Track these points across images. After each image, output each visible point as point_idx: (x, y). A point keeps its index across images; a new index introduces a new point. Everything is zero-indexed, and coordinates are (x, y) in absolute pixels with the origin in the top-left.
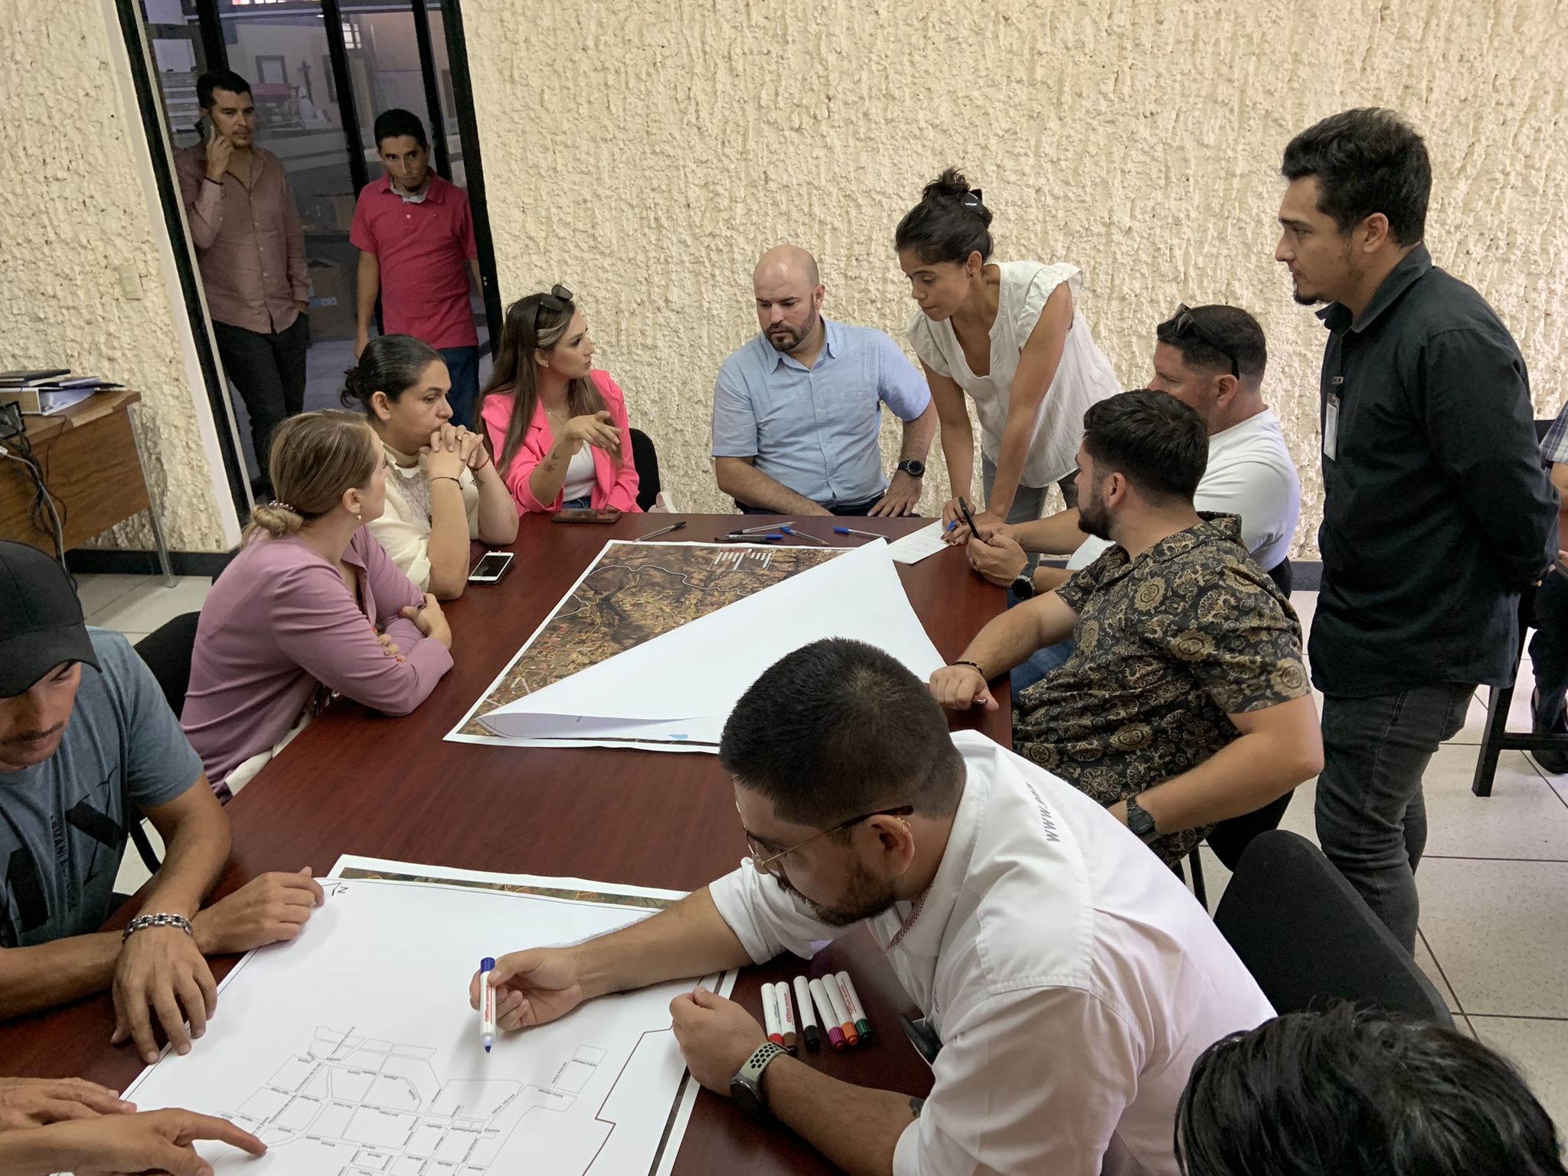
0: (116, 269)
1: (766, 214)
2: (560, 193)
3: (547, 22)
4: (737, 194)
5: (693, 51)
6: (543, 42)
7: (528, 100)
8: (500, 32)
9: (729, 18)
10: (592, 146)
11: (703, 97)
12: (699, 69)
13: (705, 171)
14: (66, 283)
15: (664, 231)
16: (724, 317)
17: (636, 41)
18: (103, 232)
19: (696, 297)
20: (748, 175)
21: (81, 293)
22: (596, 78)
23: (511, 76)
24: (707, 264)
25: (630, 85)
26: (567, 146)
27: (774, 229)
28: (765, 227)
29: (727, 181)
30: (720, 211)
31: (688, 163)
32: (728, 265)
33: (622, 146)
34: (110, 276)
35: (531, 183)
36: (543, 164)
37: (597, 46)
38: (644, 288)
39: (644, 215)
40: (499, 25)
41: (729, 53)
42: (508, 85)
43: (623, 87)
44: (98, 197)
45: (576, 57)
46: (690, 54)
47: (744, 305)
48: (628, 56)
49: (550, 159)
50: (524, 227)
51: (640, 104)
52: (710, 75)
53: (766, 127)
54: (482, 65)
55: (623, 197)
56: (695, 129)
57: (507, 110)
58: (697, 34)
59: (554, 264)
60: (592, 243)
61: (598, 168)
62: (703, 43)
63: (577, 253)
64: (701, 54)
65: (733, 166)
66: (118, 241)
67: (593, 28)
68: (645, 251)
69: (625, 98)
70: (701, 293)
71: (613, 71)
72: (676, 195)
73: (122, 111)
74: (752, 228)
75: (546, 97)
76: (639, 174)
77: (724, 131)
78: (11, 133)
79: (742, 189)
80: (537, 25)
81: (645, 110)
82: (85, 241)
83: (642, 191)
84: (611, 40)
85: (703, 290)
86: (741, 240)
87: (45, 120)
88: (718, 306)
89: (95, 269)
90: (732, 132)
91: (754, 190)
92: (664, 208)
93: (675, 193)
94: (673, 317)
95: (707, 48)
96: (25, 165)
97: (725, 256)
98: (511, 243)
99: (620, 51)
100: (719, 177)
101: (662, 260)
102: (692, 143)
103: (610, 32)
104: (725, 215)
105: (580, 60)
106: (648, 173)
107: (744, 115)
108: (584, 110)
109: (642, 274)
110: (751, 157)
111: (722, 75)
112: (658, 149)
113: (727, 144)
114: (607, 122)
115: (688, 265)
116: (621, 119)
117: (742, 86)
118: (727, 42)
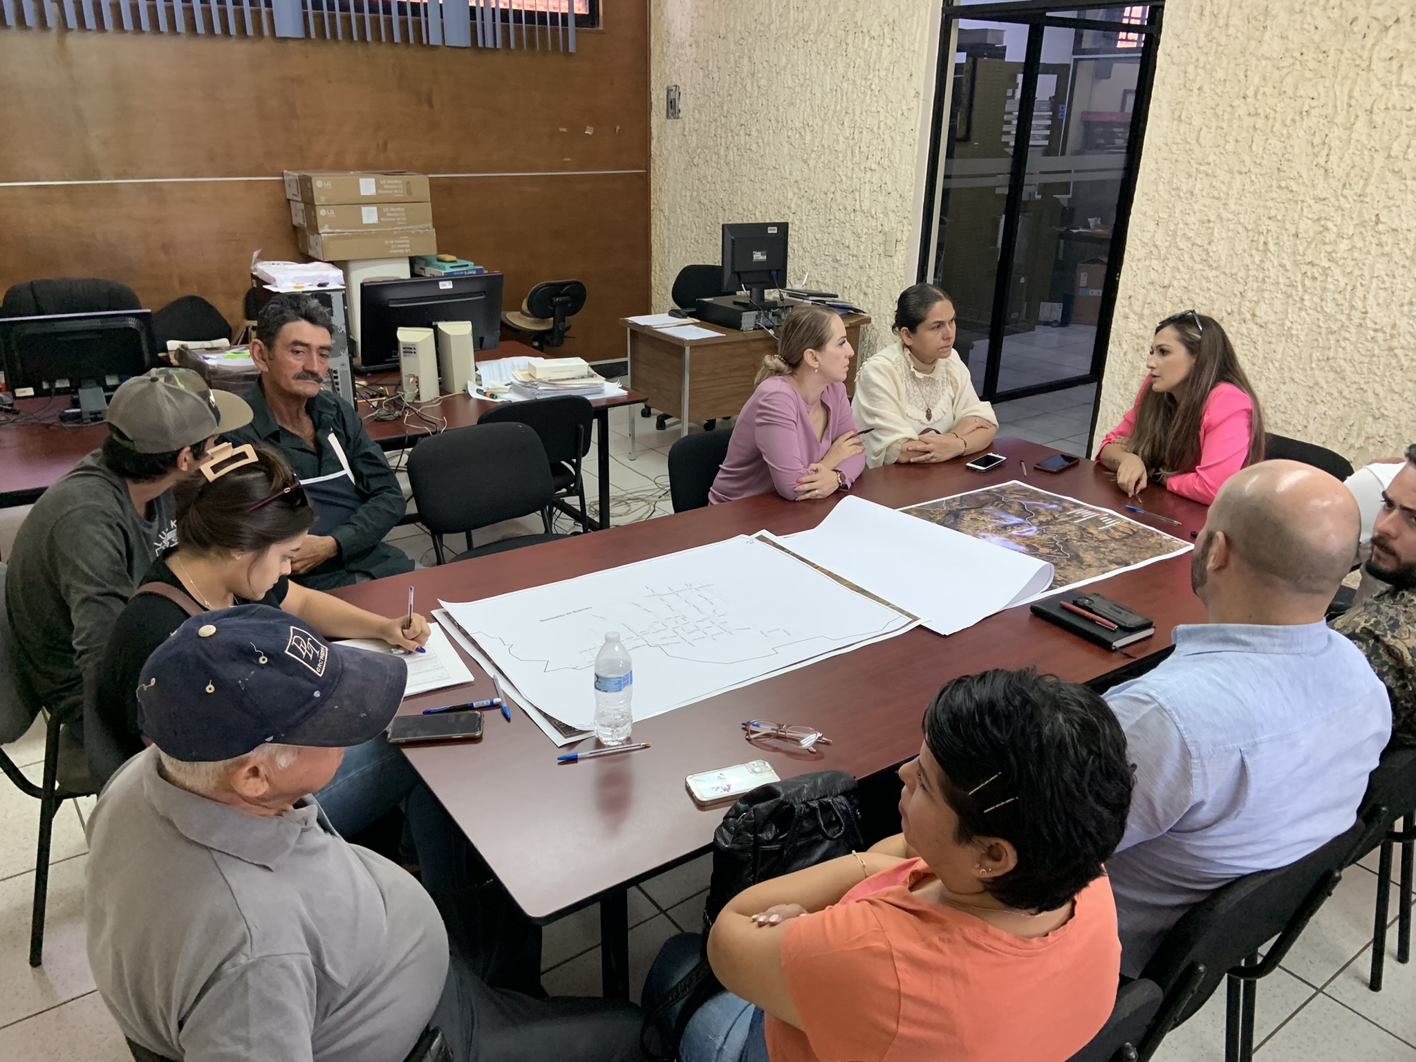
0: (885, 234)
1: (1368, 252)
2: (1191, 212)
3: (1220, 74)
4: (1345, 231)
5: (1339, 103)
6: (1213, 90)
7: (1187, 136)
8: (1182, 81)
9: (1380, 77)
10: (1228, 176)
11: (1338, 143)
12: (1340, 119)
13: (1322, 207)
14: (857, 239)
15: (1269, 254)
16: (1302, 338)
17: (1290, 92)
18: (885, 208)
19: (1280, 316)
20: (1360, 214)
21: (862, 247)
22: (1247, 121)
23: (1180, 116)
24: (1300, 288)
25: (1275, 129)
26: (1207, 175)
27: (1372, 267)
28: (1364, 264)
29: (1339, 219)
30: (1325, 244)
31: (1308, 199)
32: (1319, 291)
33: (1253, 178)
34: (881, 238)
35: (1170, 202)
36: (1184, 188)
37: (1256, 95)
38: (1237, 301)
39: (1255, 239)
40: (1182, 75)
41: (1372, 107)
42: (1175, 123)
43: (1268, 131)
44: (889, 185)
45: (1236, 103)
46: (1335, 106)
47: (1323, 330)
48: (1282, 104)
49: (1191, 184)
50: (1154, 236)
51: (1279, 144)
52: (1348, 125)
53: (1389, 175)
54: (1160, 106)
55: (1242, 221)
56: (1322, 170)
57: (1169, 143)
58: (1346, 90)
59: (1168, 269)
60: (1204, 256)
61: (1228, 194)
62: (1351, 97)
63: (1190, 263)
64: (1345, 106)
65: (1348, 206)
66: (892, 215)
67: (1257, 80)
68: (1247, 268)
69: (1267, 139)
70: (1287, 313)
71: (1262, 115)
72: (1288, 225)
73: (919, 126)
74: (1353, 263)
75: (1202, 133)
76: (1261, 203)
77: (1348, 175)
78: (856, 136)
79: (1351, 227)
80: (1212, 76)
81: (1282, 150)
82: (873, 213)
83: (1260, 219)
84: (1268, 90)
85: (1290, 310)
86: (1337, 272)
87: (875, 129)
88: (1299, 327)
89: (874, 232)
90: (1356, 176)
91: (1363, 230)
92: (1275, 235)
93: (1288, 223)
94: (1256, 329)
95: (1353, 102)
96: (857, 159)
97: (1318, 283)
98: (1140, 248)
99: (1275, 100)
100: (1332, 214)
101: (1260, 278)
102: (1316, 181)
103: (1270, 84)
104: (1329, 248)
105: (1239, 106)
106: (1270, 204)
107: (1371, 162)
108: (1230, 147)
109: (1238, 288)
110: (1368, 199)
111: (1361, 125)
112: (1283, 184)
113: (1348, 186)
114: (1246, 158)
115: (1282, 287)
116: (1260, 156)
117: (1377, 137)
118: (1373, 98)
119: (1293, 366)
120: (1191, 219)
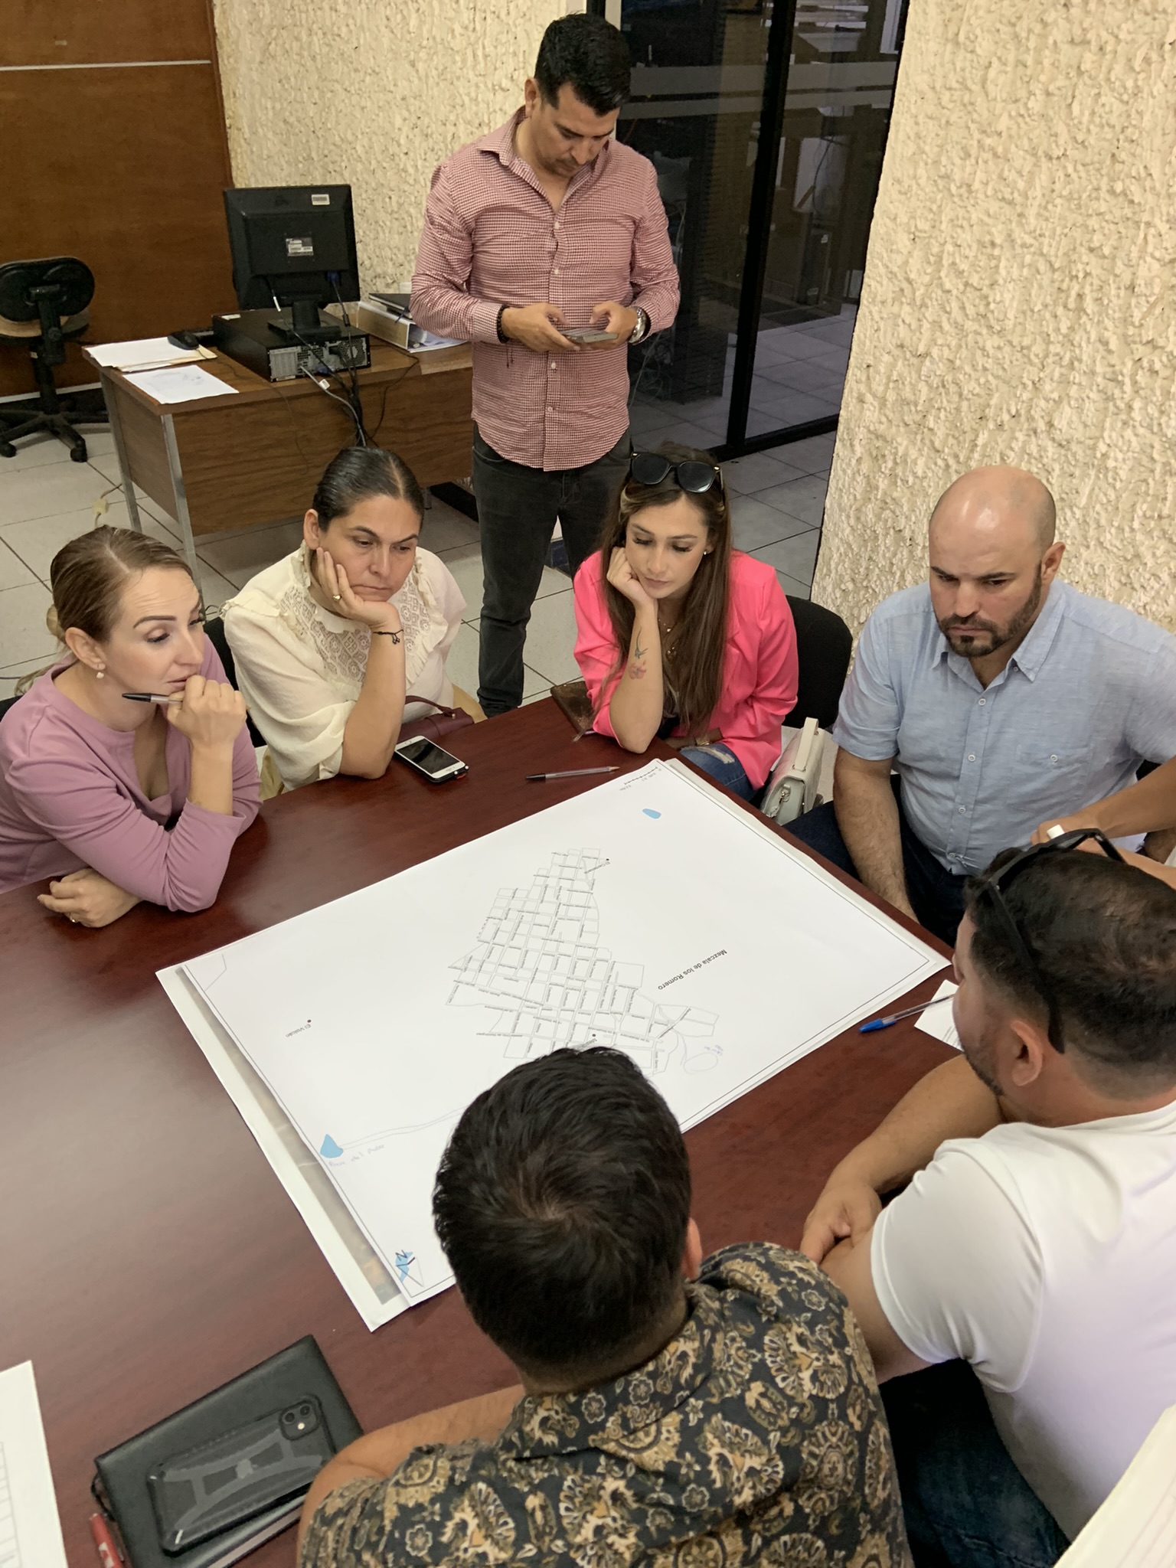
2: (965, 224)
10: (1030, 160)
15: (1084, 319)
16: (1123, 474)
19: (1093, 432)
22: (1067, 53)
24: (1128, 387)
25: (1113, 75)
26: (996, 155)
31: (1157, 221)
32: (1158, 397)
33: (1070, 170)
36: (957, 176)
38: (1026, 396)
39: (1064, 286)
43: (1102, 78)
45: (1050, 17)
47: (1158, 468)
48: (1129, 25)
49: (968, 169)
51: (1117, 104)
55: (1045, 251)
59: (926, 325)
60: (982, 309)
61: (1026, 197)
63: (959, 317)
68: (1048, 342)
69: (1099, 95)
70: (1103, 429)
71: (1094, 47)
72: (1120, 267)
75: (992, 73)
76: (1080, 220)
81: (1123, 118)
83: (1074, 249)
85: (1107, 425)
88: (1120, 456)
92: (1096, 282)
93: (1119, 263)
94: (1051, 449)
97: (1159, 382)
99: (1118, 15)
101: (1066, 361)
105: (1055, 22)
106: (1093, 222)
108: (1036, 104)
109: (1031, 374)
112: (1119, 187)
114: (1060, 128)
115: (1099, 380)
116: (1084, 127)
119: (1103, 522)
120: (965, 237)
